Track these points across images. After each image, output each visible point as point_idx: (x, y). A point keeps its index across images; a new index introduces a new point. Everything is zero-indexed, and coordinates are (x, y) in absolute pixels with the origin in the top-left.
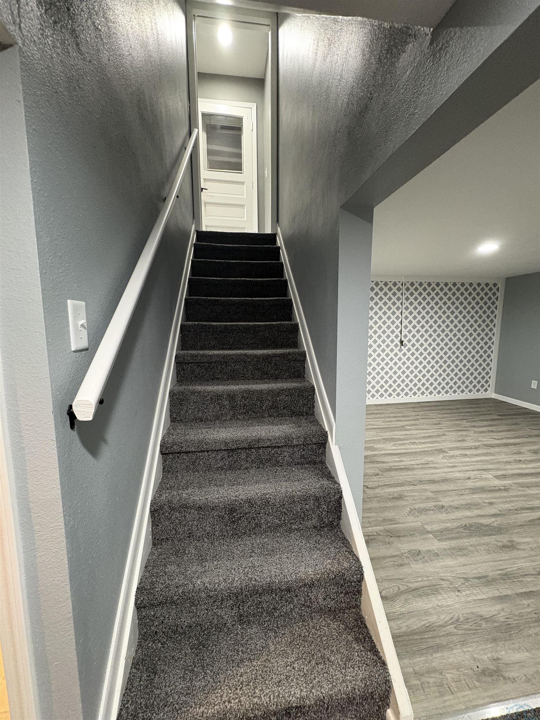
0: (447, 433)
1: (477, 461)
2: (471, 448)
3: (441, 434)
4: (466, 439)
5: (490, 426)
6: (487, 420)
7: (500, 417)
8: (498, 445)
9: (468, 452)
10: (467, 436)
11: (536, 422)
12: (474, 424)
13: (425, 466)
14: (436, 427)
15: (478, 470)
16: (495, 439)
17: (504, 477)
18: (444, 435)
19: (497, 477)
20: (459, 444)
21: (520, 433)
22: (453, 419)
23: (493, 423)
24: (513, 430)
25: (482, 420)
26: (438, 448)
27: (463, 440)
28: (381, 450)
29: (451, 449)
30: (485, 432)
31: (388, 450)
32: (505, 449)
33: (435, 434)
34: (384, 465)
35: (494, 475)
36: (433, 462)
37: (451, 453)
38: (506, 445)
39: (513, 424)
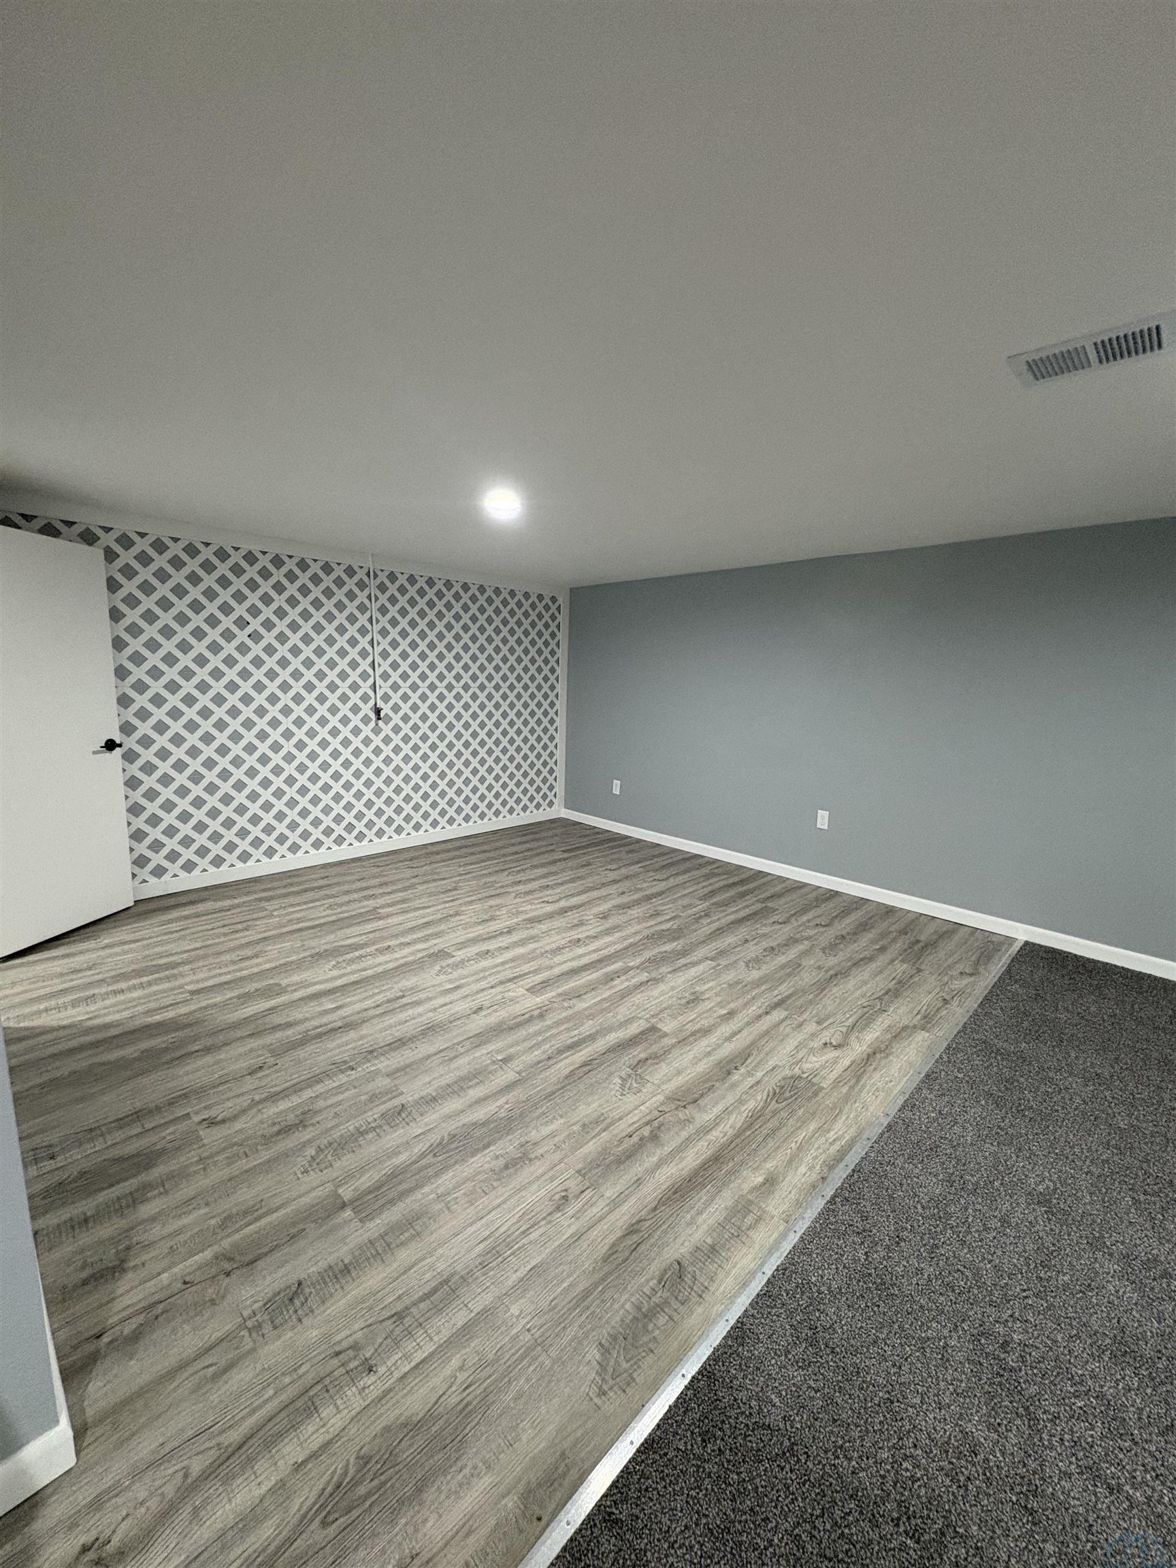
0: (464, 908)
1: (503, 964)
2: (502, 933)
3: (451, 912)
4: (498, 913)
5: (544, 876)
6: (543, 865)
7: (566, 855)
8: (550, 916)
9: (492, 945)
10: (499, 907)
11: (616, 856)
12: (519, 877)
13: (393, 1005)
14: (445, 897)
15: (502, 983)
16: (548, 902)
17: (545, 984)
18: (457, 914)
19: (532, 990)
20: (481, 930)
21: (589, 882)
22: (484, 872)
23: (553, 869)
24: (580, 878)
25: (535, 867)
26: (436, 949)
27: (492, 919)
28: (295, 990)
29: (462, 945)
30: (535, 891)
31: (316, 984)
32: (559, 922)
33: (439, 916)
34: (289, 1032)
35: (527, 987)
36: (414, 990)
37: (460, 955)
38: (564, 911)
39: (583, 866)
